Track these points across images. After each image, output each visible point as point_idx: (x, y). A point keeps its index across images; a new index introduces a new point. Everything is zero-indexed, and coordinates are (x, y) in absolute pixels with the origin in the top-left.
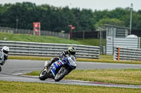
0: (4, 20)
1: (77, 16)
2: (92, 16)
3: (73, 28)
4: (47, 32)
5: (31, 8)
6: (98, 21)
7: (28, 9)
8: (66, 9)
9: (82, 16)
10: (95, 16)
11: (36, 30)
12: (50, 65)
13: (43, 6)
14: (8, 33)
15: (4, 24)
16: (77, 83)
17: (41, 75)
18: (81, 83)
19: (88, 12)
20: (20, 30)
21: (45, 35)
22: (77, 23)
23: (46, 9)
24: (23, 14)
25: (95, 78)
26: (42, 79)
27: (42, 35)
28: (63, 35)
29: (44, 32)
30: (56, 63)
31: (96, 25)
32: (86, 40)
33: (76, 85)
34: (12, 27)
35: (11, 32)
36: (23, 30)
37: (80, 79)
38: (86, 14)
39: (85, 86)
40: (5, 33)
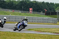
0: (17, 7)
1: (48, 5)
2: (54, 6)
3: (46, 10)
4: (35, 12)
5: (29, 2)
6: (57, 8)
7: (27, 2)
8: (43, 3)
9: (50, 5)
10: (55, 6)
11: (31, 11)
12: (17, 25)
13: (34, 1)
14: (19, 13)
15: (17, 9)
16: (48, 34)
17: (14, 29)
18: (50, 34)
19: (52, 4)
20: (24, 11)
21: (35, 13)
22: (48, 8)
23: (35, 2)
24: (25, 5)
25: (55, 31)
26: (15, 30)
27: (33, 13)
28: (42, 13)
29: (34, 12)
30: (19, 24)
31: (56, 10)
32: (52, 16)
33: (47, 35)
34: (21, 10)
35: (20, 12)
36: (25, 11)
37: (49, 32)
38: (52, 5)
39: (51, 35)
40: (18, 12)
